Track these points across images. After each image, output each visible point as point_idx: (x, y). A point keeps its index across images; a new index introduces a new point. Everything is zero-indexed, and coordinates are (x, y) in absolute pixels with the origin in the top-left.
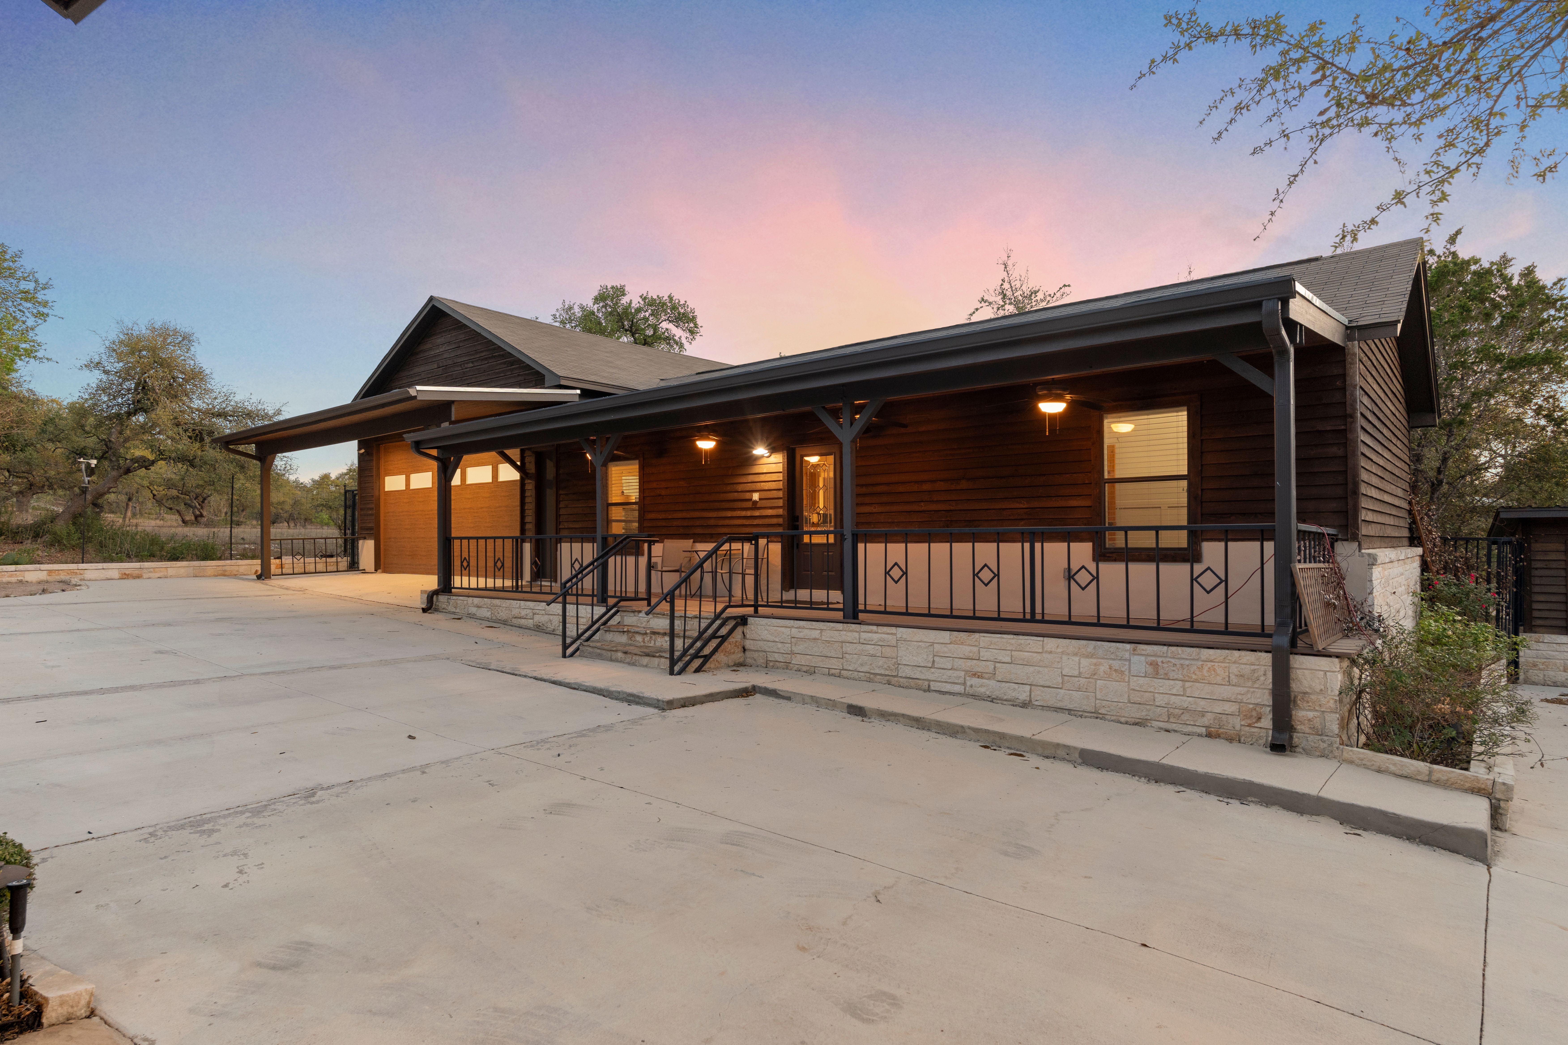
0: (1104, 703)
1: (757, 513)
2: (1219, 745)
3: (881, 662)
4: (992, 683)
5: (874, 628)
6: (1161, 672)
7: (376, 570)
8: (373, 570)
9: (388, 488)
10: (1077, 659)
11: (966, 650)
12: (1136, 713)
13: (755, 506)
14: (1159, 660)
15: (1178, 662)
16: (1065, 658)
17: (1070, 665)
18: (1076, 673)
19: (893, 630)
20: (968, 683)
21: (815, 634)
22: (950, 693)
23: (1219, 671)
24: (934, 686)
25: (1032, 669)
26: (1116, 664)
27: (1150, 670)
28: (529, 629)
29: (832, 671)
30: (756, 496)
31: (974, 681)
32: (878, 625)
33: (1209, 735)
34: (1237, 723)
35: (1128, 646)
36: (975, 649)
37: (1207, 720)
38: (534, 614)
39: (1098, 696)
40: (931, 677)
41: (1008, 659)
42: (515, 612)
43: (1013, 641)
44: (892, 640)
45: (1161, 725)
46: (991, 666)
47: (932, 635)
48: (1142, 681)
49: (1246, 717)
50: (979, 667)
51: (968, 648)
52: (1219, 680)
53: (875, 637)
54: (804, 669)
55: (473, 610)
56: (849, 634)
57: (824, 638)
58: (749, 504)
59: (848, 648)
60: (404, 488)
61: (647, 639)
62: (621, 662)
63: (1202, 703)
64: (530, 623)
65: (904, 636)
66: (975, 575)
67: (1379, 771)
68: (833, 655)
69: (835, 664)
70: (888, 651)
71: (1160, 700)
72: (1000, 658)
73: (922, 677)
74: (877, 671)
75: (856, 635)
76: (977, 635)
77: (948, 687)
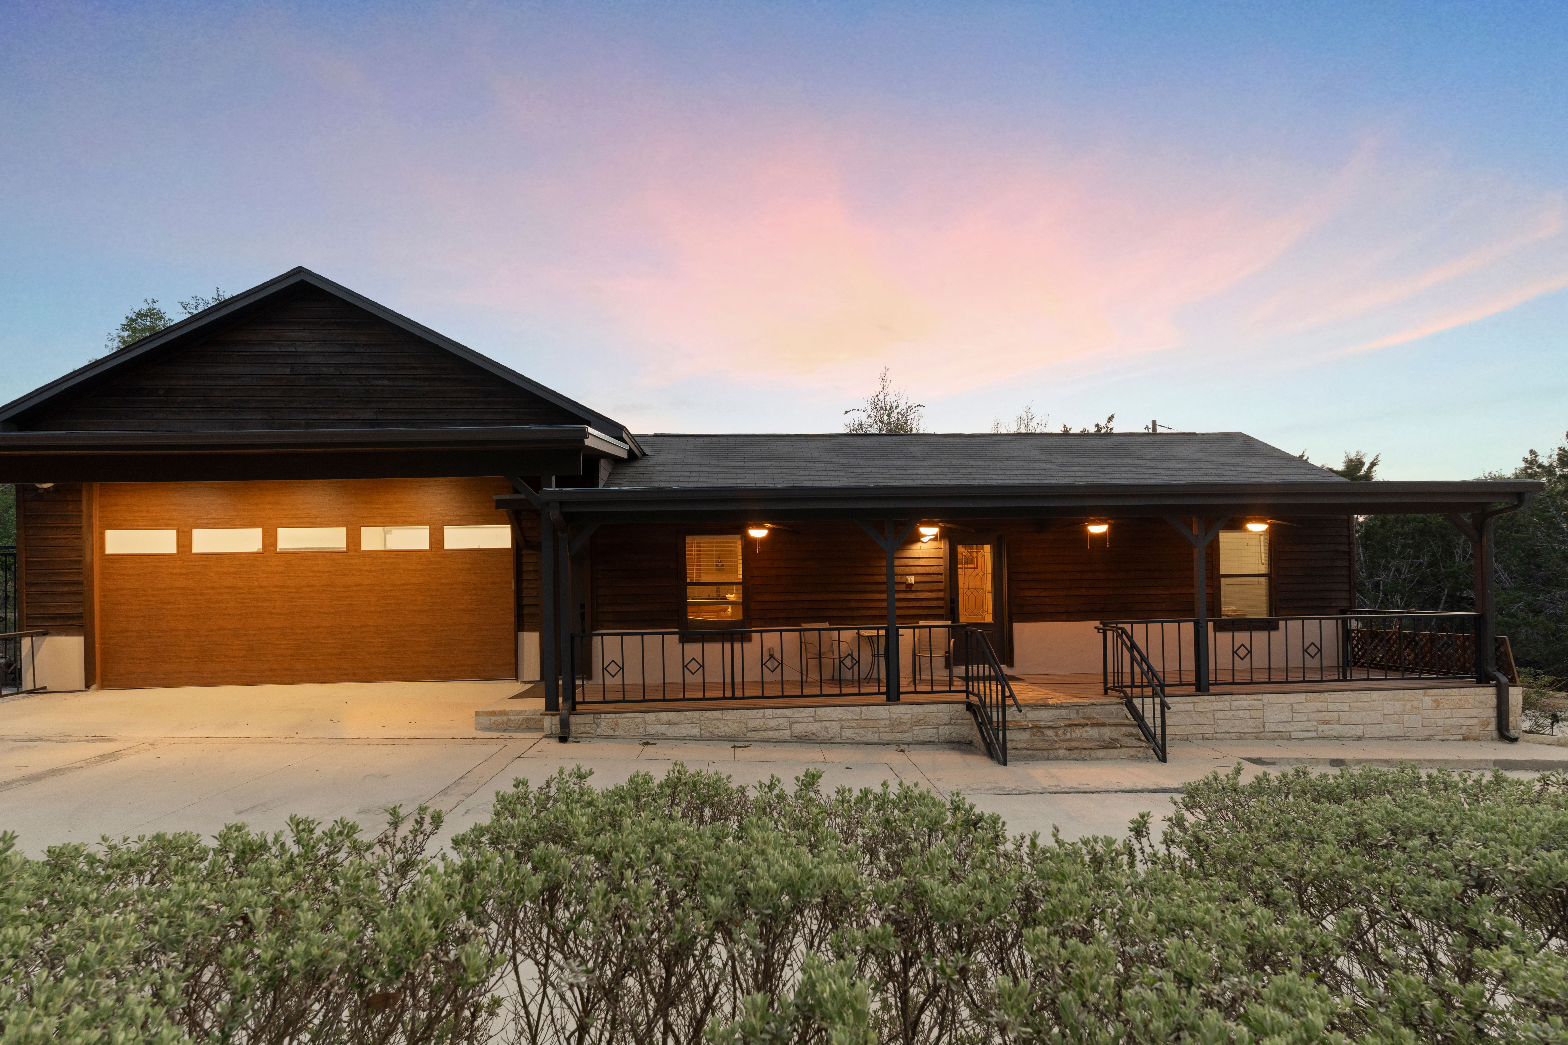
0: (1409, 729)
1: (912, 596)
2: (1470, 743)
3: (1250, 723)
4: (1337, 727)
5: (1244, 697)
6: (1441, 705)
7: (88, 686)
8: (81, 685)
9: (109, 550)
10: (1392, 703)
11: (1319, 706)
12: (1426, 733)
13: (909, 588)
14: (1439, 698)
15: (1449, 698)
16: (1385, 703)
17: (1389, 708)
18: (1392, 712)
19: (1260, 697)
20: (1320, 729)
21: (1190, 707)
22: (1306, 739)
23: (1470, 701)
24: (1294, 735)
25: (1364, 713)
26: (1415, 703)
27: (1434, 705)
28: (785, 741)
29: (1207, 736)
30: (911, 580)
31: (1324, 727)
32: (1246, 694)
33: (1464, 739)
34: (1477, 729)
35: (1421, 691)
36: (1325, 704)
37: (1464, 730)
38: (791, 723)
39: (1406, 725)
40: (1291, 729)
41: (1347, 709)
42: (758, 723)
43: (1351, 696)
44: (1258, 704)
45: (1440, 737)
46: (1336, 714)
47: (1291, 698)
48: (1430, 712)
49: (1482, 725)
50: (1327, 716)
51: (1320, 704)
52: (1470, 706)
53: (1245, 703)
54: (1179, 737)
55: (662, 729)
56: (1221, 704)
57: (1196, 709)
58: (903, 587)
59: (1219, 715)
60: (173, 550)
61: (1060, 732)
62: (1063, 759)
63: (1461, 720)
64: (786, 734)
65: (1271, 701)
66: (1305, 651)
67: (1539, 744)
68: (1206, 722)
69: (1208, 730)
70: (1257, 714)
71: (1440, 722)
72: (1342, 708)
73: (1284, 730)
74: (1247, 730)
75: (1228, 704)
76: (1326, 694)
77: (1305, 735)
